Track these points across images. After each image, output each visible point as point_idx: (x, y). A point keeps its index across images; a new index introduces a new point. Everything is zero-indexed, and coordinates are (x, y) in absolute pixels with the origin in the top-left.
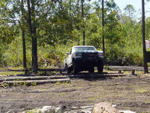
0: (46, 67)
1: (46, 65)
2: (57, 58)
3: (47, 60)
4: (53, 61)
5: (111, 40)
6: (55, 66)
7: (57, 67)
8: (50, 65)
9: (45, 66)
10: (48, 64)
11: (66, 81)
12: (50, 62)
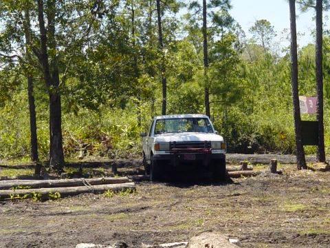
0: (81, 158)
1: (81, 154)
2: (105, 139)
3: (83, 143)
4: (97, 145)
5: (224, 96)
6: (102, 155)
7: (106, 159)
8: (91, 154)
9: (80, 156)
10: (85, 152)
12: (90, 147)
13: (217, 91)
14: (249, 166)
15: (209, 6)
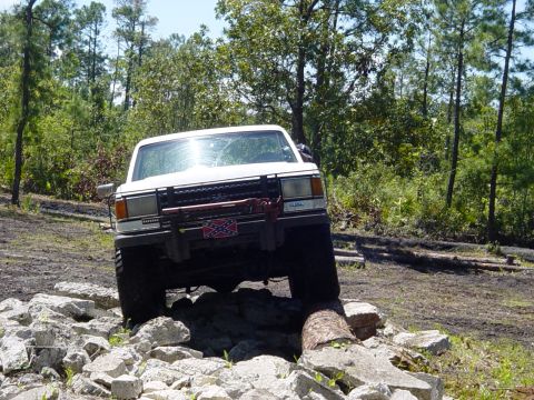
0: (342, 230)
1: (344, 224)
2: (373, 211)
3: (348, 212)
4: (365, 217)
6: (367, 229)
7: (371, 234)
8: (355, 226)
9: (342, 227)
10: (349, 223)
11: (353, 263)
12: (356, 219)
13: (508, 172)
14: (515, 262)
15: (512, 71)
